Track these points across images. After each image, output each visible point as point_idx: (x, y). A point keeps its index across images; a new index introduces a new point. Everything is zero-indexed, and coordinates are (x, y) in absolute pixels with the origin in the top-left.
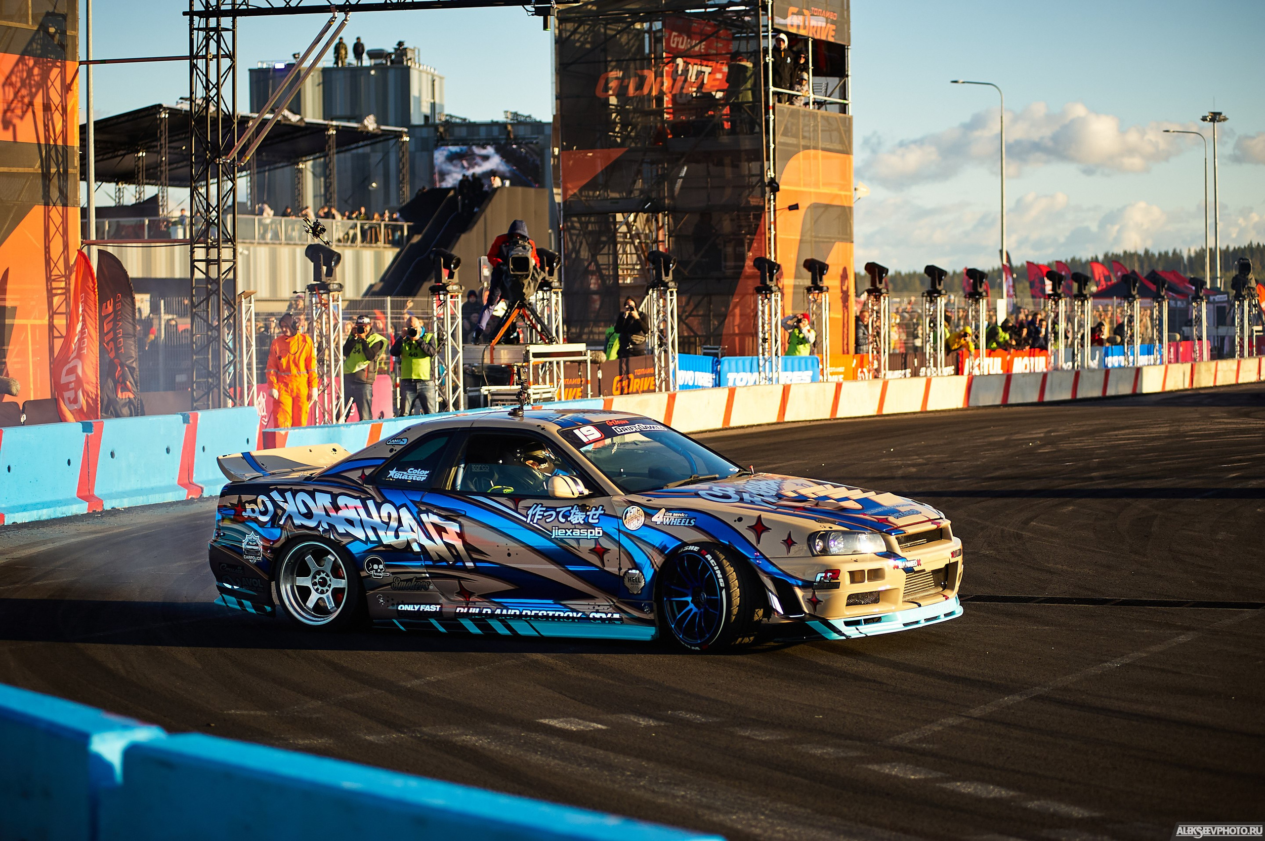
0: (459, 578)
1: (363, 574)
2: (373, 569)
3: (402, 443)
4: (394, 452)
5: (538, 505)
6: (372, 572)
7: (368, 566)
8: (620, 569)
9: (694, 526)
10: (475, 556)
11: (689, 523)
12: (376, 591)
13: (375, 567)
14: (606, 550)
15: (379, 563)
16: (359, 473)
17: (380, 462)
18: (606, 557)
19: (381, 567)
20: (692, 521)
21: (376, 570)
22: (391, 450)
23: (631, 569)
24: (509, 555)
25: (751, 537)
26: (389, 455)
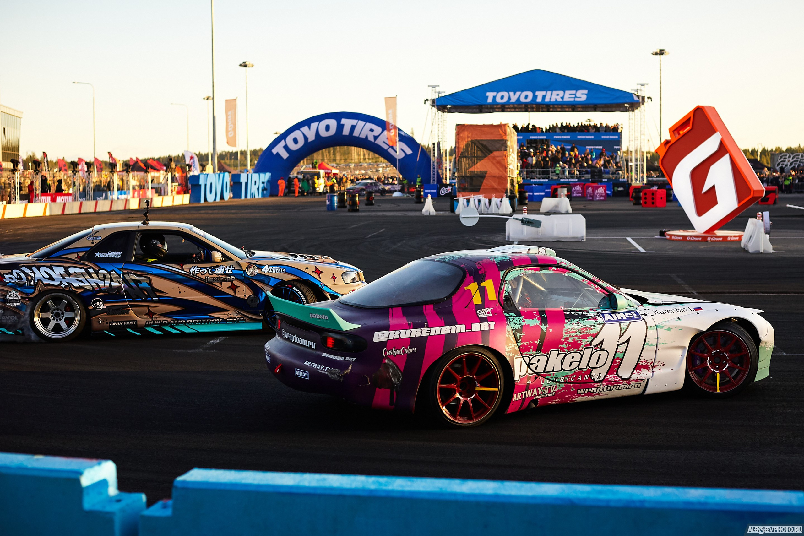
0: (148, 306)
1: (91, 308)
2: (96, 305)
3: (98, 239)
4: (95, 244)
5: (195, 267)
6: (96, 307)
7: (93, 303)
8: (245, 296)
9: (286, 272)
10: (158, 294)
11: (283, 271)
12: (98, 316)
13: (98, 303)
14: (237, 287)
15: (100, 301)
16: (76, 255)
17: (88, 249)
18: (237, 290)
19: (101, 303)
20: (284, 270)
21: (98, 306)
22: (93, 243)
23: (252, 295)
24: (180, 292)
25: (316, 276)
26: (93, 245)
